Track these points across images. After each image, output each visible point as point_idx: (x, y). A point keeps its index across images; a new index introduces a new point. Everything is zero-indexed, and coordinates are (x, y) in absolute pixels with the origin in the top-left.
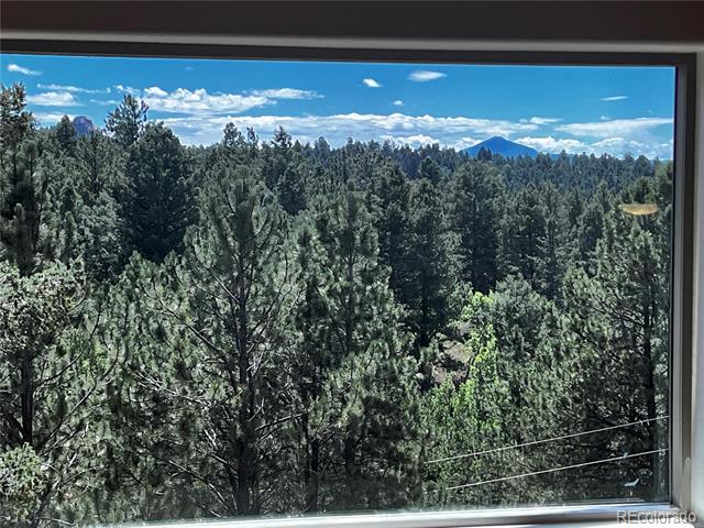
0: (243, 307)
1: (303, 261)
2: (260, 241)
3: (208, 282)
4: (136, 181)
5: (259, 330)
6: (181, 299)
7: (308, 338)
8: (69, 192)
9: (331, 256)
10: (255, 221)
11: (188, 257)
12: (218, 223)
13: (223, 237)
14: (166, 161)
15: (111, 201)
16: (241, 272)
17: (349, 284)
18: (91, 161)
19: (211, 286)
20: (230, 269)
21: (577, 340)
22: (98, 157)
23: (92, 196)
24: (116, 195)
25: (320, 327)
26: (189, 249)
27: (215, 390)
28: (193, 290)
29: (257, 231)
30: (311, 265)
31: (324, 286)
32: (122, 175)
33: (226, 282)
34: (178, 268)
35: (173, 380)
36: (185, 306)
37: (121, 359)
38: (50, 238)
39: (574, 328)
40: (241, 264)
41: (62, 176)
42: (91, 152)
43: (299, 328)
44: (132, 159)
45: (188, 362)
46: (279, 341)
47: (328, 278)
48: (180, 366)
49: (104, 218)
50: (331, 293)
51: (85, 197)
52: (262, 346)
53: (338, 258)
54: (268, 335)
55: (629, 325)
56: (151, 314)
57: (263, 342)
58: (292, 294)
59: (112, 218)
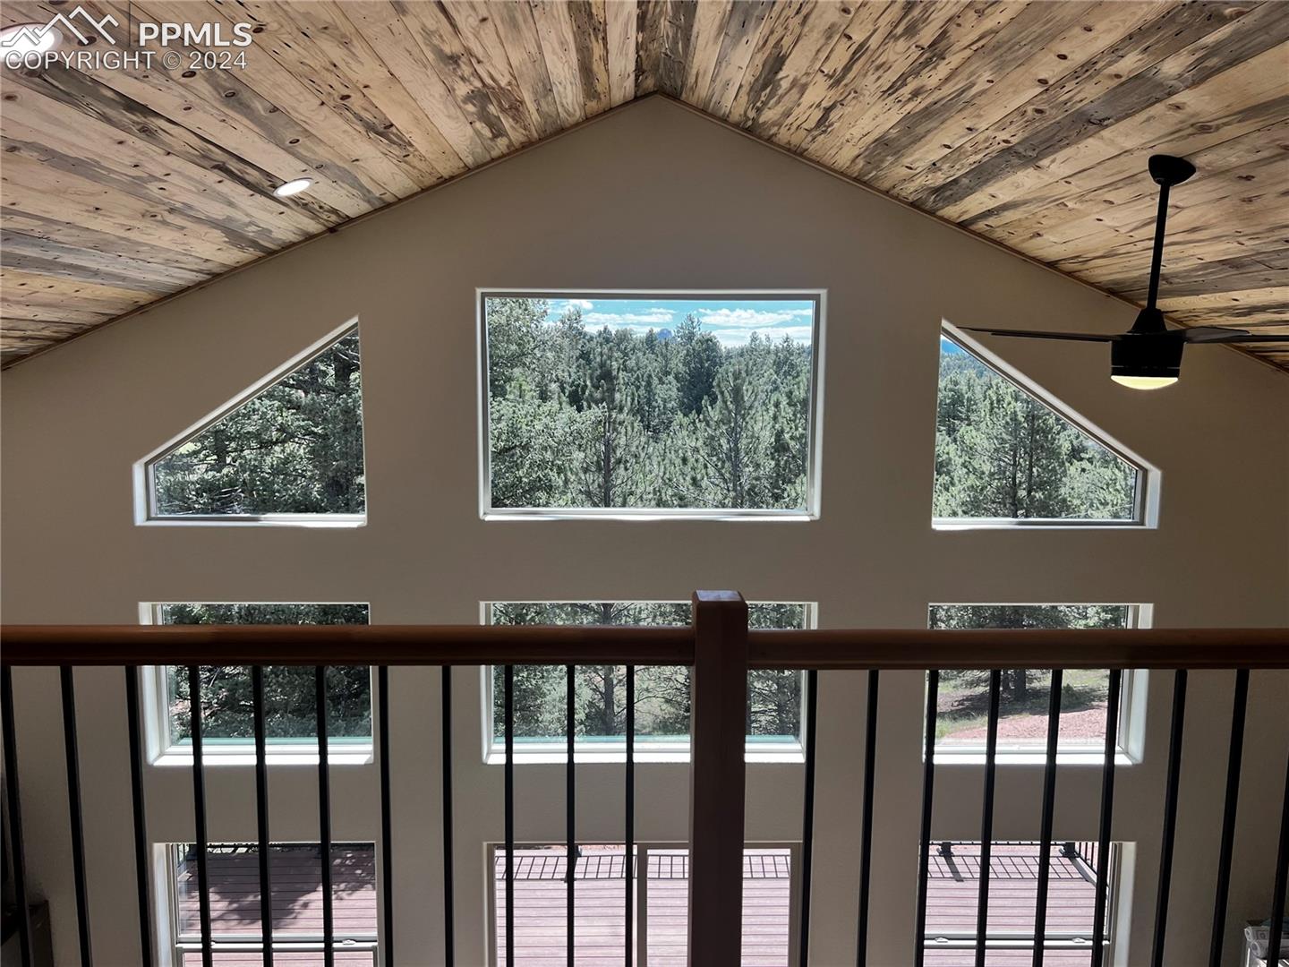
0: (736, 445)
1: (775, 418)
2: (747, 404)
3: (715, 430)
4: (689, 369)
5: (746, 459)
6: (697, 439)
7: (777, 465)
8: (650, 376)
9: (794, 415)
10: (745, 392)
11: (704, 414)
12: (722, 393)
13: (725, 402)
14: (708, 356)
15: (674, 382)
16: (736, 423)
17: (804, 432)
18: (665, 357)
19: (717, 432)
20: (730, 422)
21: (967, 473)
22: (669, 354)
23: (664, 379)
24: (676, 378)
25: (785, 458)
26: (705, 409)
27: (715, 494)
28: (706, 434)
29: (746, 398)
30: (780, 420)
31: (788, 433)
32: (680, 365)
33: (726, 430)
34: (697, 421)
35: (690, 487)
36: (700, 443)
37: (661, 474)
38: (621, 401)
39: (964, 465)
40: (736, 418)
41: (646, 367)
42: (664, 351)
43: (773, 459)
44: (687, 355)
45: (699, 477)
46: (757, 466)
47: (791, 428)
48: (694, 479)
49: (670, 392)
50: (792, 438)
51: (660, 379)
52: (747, 469)
53: (799, 415)
54: (751, 462)
55: (1002, 464)
56: (680, 448)
57: (748, 466)
58: (767, 438)
59: (674, 393)
